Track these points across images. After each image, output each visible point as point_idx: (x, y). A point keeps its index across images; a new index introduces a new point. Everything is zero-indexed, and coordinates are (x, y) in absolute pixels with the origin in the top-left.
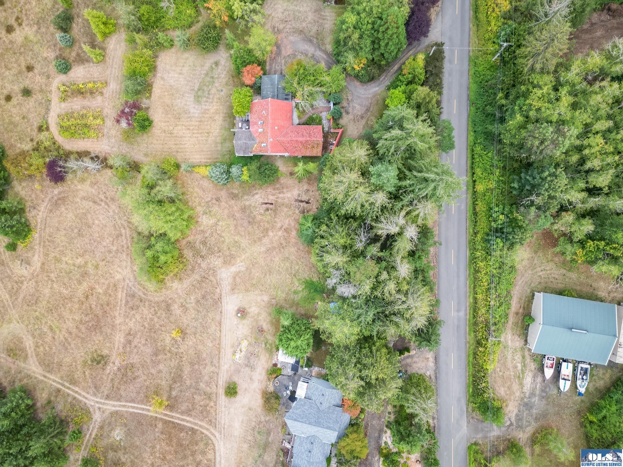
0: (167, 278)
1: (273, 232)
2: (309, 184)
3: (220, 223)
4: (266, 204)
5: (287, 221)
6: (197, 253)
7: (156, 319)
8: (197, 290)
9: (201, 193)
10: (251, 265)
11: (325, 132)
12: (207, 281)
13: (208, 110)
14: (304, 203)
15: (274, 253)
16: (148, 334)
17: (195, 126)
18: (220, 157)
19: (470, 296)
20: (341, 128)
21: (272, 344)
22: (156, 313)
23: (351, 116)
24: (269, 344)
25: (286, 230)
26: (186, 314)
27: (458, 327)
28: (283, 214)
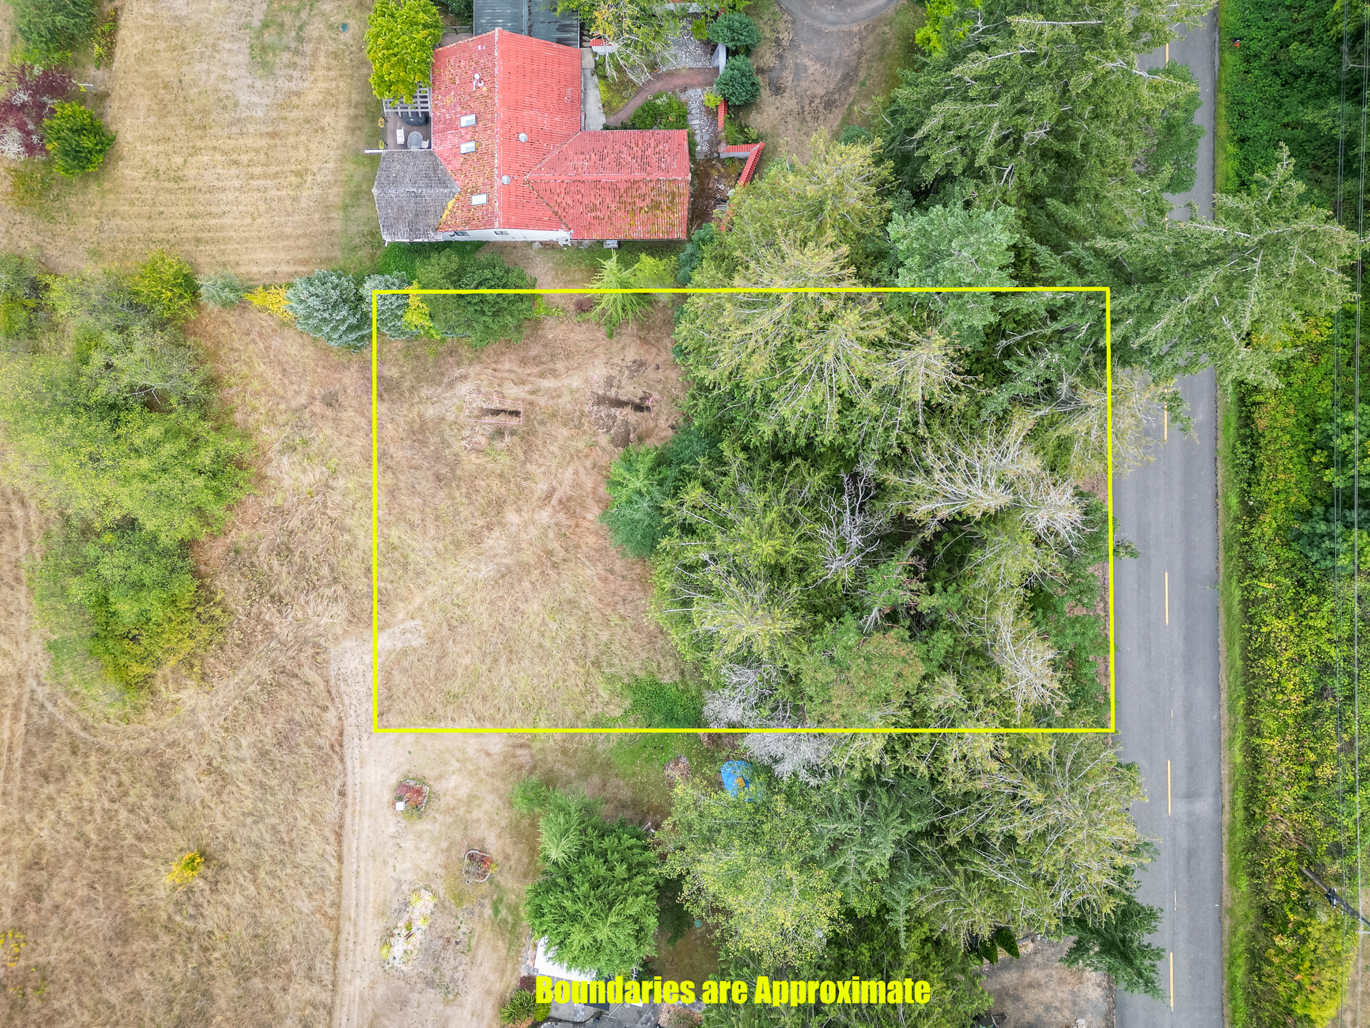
0: (159, 673)
1: (519, 511)
2: (644, 341)
3: (340, 483)
4: (496, 412)
5: (569, 474)
6: (263, 587)
7: (123, 815)
8: (259, 716)
9: (273, 376)
10: (445, 629)
11: (700, 157)
12: (295, 682)
13: (298, 94)
14: (628, 410)
15: (526, 584)
16: (97, 866)
17: (257, 151)
18: (337, 253)
19: (1232, 740)
20: (756, 141)
21: (516, 907)
22: (126, 794)
23: (789, 102)
24: (509, 907)
25: (564, 504)
26: (225, 797)
27: (1191, 854)
28: (554, 448)
